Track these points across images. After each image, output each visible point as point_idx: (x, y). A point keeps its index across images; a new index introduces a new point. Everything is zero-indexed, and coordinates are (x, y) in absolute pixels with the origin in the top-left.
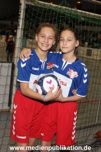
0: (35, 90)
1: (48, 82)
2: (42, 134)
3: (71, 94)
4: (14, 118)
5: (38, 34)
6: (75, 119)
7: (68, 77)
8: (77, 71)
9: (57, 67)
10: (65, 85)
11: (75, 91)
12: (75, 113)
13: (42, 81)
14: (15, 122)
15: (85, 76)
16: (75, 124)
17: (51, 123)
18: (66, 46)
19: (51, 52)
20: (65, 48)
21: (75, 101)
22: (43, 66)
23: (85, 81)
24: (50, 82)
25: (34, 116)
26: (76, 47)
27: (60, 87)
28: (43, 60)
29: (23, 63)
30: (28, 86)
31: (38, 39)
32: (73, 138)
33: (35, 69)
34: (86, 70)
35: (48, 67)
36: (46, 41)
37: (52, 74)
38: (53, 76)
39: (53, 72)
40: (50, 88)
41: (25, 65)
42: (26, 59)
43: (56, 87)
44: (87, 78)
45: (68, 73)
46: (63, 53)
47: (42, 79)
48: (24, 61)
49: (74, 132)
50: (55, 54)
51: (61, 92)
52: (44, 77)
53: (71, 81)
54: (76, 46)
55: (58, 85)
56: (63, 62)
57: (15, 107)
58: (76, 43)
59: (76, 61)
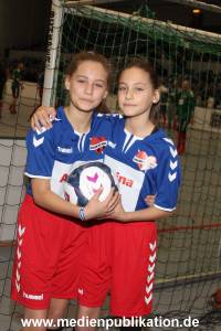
0: (63, 196)
1: (89, 178)
2: (81, 292)
3: (142, 205)
4: (19, 255)
5: (71, 75)
6: (152, 259)
7: (136, 167)
11: (150, 199)
12: (152, 247)
13: (78, 175)
14: (19, 265)
16: (151, 269)
17: (101, 267)
18: (131, 102)
19: (100, 115)
20: (129, 105)
21: (152, 221)
22: (81, 144)
23: (172, 177)
24: (94, 179)
26: (154, 105)
27: (117, 189)
29: (38, 137)
31: (72, 85)
32: (148, 301)
33: (64, 150)
34: (174, 153)
35: (93, 147)
36: (89, 92)
37: (101, 161)
38: (103, 166)
40: (95, 191)
41: (41, 141)
42: (44, 129)
44: (177, 169)
45: (136, 159)
46: (125, 117)
47: (77, 173)
48: (39, 133)
49: (150, 287)
50: (109, 119)
52: (81, 168)
53: (142, 176)
55: (113, 185)
56: (125, 135)
57: (21, 232)
58: (154, 94)
59: (153, 132)
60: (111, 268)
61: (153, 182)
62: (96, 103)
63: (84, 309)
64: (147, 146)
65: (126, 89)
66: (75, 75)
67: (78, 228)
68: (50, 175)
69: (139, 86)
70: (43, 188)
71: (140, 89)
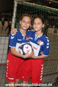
1: (26, 48)
2: (23, 77)
4: (7, 68)
5: (21, 20)
7: (38, 45)
8: (43, 41)
9: (32, 39)
10: (36, 49)
11: (42, 53)
12: (42, 65)
13: (23, 47)
14: (7, 70)
15: (48, 44)
16: (42, 71)
18: (37, 27)
20: (36, 28)
22: (24, 38)
23: (48, 47)
24: (27, 48)
25: (19, 67)
27: (33, 51)
28: (24, 35)
29: (12, 36)
30: (15, 50)
31: (21, 23)
34: (48, 41)
37: (29, 43)
38: (29, 44)
39: (29, 42)
40: (27, 51)
42: (14, 34)
43: (31, 51)
45: (38, 42)
46: (35, 31)
49: (42, 76)
50: (31, 32)
51: (34, 53)
52: (24, 45)
54: (43, 27)
55: (32, 49)
56: (35, 36)
57: (8, 61)
58: (43, 25)
59: (43, 35)
60: (31, 71)
61: (43, 49)
62: (28, 28)
63: (24, 82)
64: (41, 39)
65: (35, 24)
66: (22, 20)
67: (23, 60)
68: (15, 47)
69: (39, 23)
70: (14, 50)
71: (39, 24)
